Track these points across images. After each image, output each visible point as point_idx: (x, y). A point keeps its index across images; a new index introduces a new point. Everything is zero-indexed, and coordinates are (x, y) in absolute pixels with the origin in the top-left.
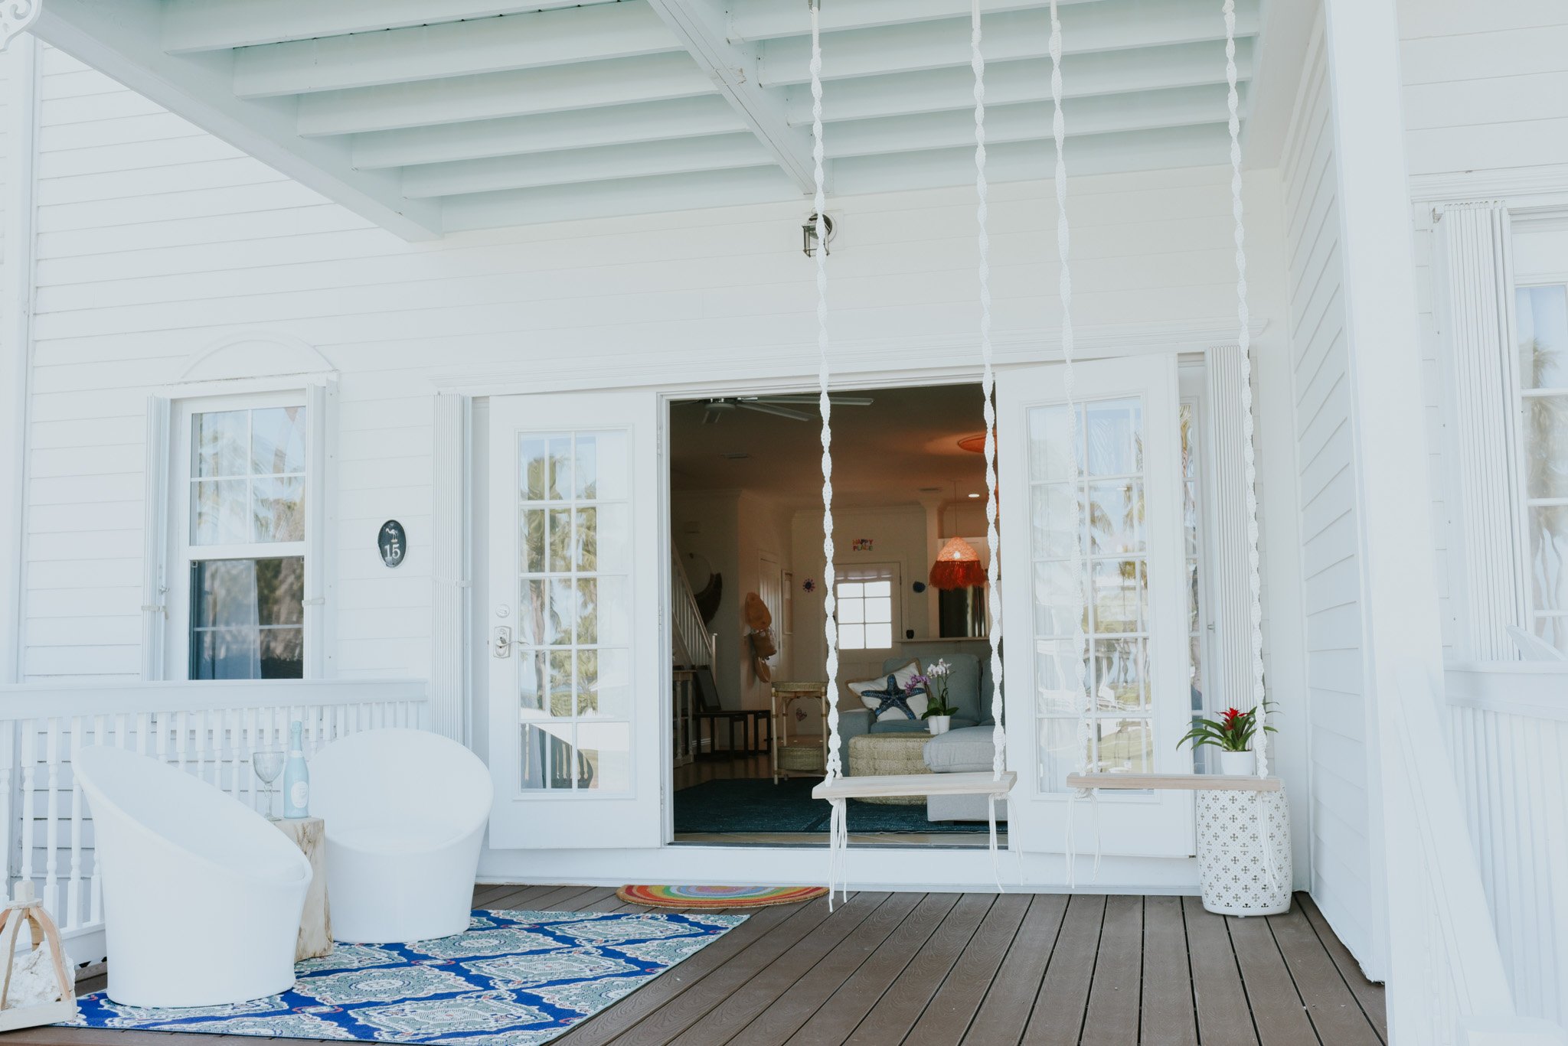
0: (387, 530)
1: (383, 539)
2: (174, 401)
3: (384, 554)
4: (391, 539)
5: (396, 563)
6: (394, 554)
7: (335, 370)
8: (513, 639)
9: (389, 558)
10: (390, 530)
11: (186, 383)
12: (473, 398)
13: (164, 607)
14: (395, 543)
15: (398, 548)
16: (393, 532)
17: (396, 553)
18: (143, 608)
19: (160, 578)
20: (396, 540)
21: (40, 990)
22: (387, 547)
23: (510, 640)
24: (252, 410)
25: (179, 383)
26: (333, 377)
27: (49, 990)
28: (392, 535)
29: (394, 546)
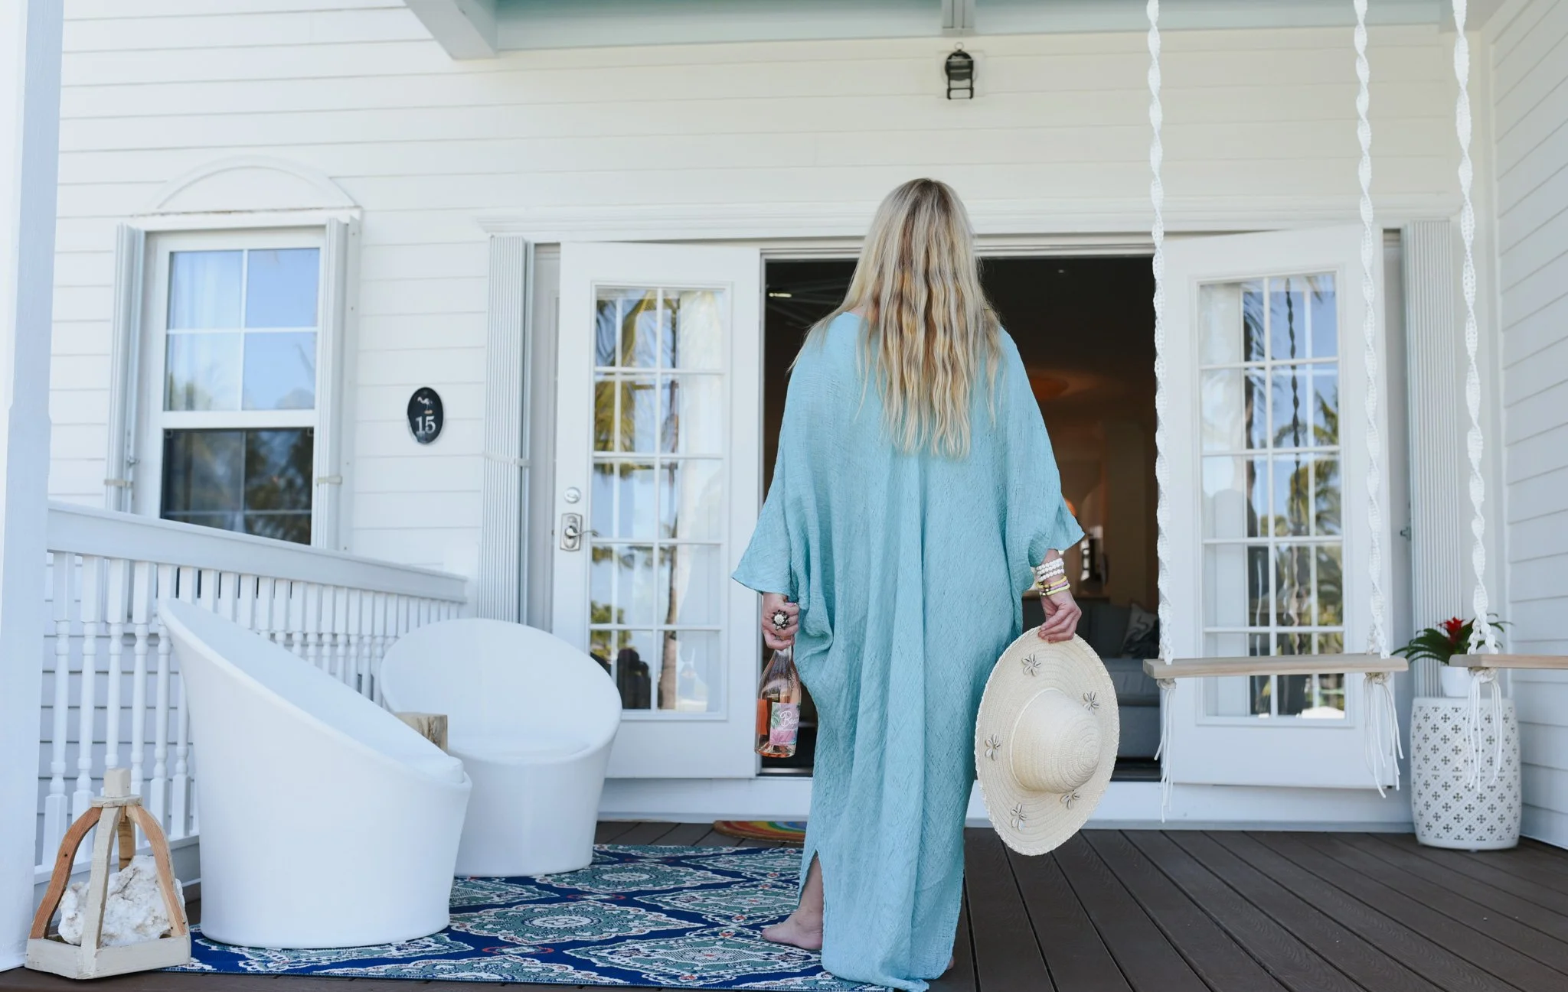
0: (420, 399)
1: (415, 409)
2: (149, 234)
3: (414, 427)
4: (425, 410)
5: (429, 438)
6: (427, 428)
7: (357, 207)
8: (584, 529)
9: (421, 432)
10: (423, 399)
11: (163, 214)
12: (537, 245)
13: (132, 483)
14: (430, 415)
15: (432, 418)
16: (426, 401)
17: (430, 426)
18: (107, 482)
19: (129, 446)
20: (431, 412)
21: (139, 921)
22: (420, 420)
23: (581, 530)
24: (250, 250)
25: (154, 214)
26: (356, 214)
27: (149, 922)
28: (425, 405)
29: (428, 418)
